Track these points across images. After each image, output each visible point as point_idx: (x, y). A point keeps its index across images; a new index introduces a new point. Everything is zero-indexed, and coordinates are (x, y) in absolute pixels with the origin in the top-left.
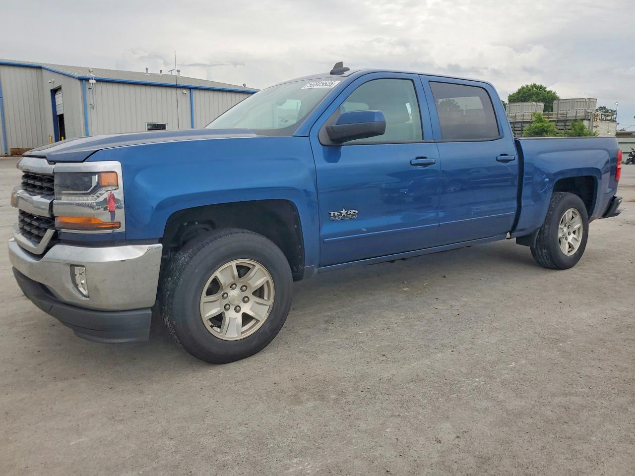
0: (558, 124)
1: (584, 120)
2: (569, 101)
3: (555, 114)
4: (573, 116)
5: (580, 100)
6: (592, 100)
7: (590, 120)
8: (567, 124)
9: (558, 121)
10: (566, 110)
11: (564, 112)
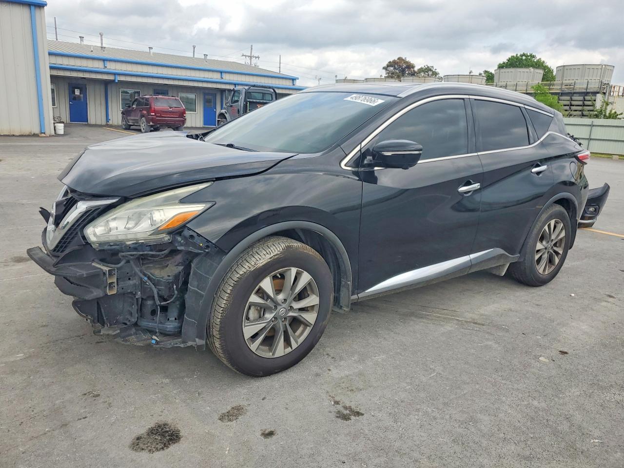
0: (562, 98)
1: (598, 93)
2: (579, 67)
3: (557, 85)
4: (582, 88)
5: (593, 67)
6: (608, 67)
7: (604, 93)
8: (574, 98)
9: (563, 94)
10: (573, 80)
11: (571, 81)
